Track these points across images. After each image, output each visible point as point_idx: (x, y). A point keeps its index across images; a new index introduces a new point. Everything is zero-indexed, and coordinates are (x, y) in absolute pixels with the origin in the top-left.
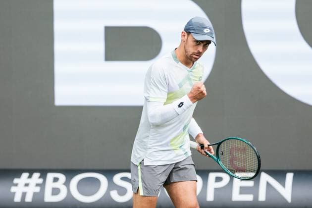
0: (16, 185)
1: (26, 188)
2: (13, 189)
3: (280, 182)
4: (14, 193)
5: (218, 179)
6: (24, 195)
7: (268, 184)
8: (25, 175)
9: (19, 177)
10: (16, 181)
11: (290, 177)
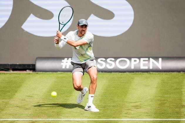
0: (63, 62)
1: (67, 63)
2: (62, 64)
3: (157, 62)
4: (62, 65)
5: (135, 61)
6: (66, 66)
7: (153, 62)
8: (66, 59)
9: (64, 59)
10: (63, 61)
11: (160, 59)
